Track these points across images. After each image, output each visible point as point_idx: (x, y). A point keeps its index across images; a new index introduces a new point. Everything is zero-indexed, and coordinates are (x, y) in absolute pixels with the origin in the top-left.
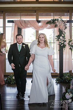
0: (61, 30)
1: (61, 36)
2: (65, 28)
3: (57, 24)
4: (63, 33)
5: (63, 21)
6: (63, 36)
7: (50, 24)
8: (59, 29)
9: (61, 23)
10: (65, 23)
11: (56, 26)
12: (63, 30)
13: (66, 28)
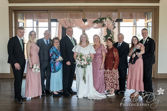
0: (109, 30)
1: (110, 36)
2: (113, 28)
3: (105, 23)
4: (111, 33)
5: (112, 20)
6: (112, 36)
7: (97, 23)
8: (107, 28)
9: (109, 21)
10: (113, 22)
11: (104, 25)
12: (111, 30)
13: (115, 27)
